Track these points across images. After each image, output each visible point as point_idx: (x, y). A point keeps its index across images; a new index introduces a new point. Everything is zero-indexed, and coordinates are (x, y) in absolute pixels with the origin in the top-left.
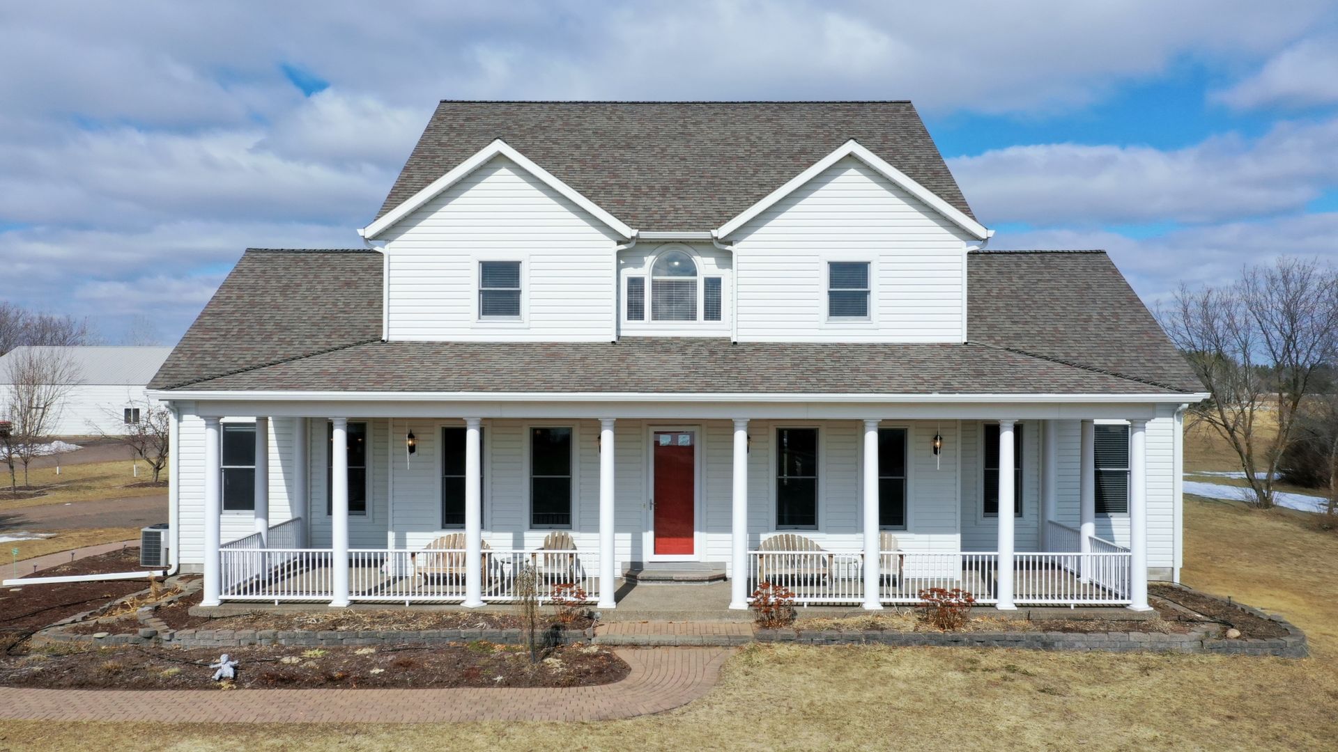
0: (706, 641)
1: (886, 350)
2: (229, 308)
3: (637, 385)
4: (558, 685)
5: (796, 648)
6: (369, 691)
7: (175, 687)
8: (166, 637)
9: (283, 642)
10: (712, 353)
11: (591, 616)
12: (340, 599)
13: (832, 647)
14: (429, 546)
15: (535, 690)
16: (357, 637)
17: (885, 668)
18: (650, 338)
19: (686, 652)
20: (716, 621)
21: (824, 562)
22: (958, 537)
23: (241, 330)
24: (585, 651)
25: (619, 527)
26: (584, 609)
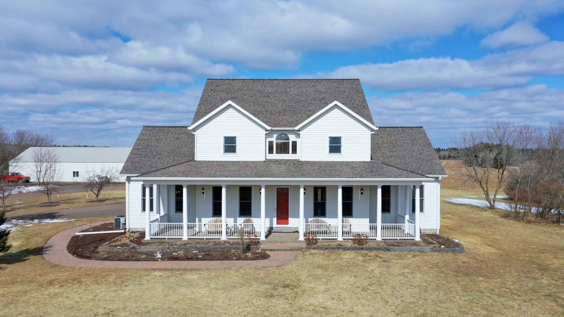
0: (291, 249)
1: (346, 164)
2: (141, 147)
3: (272, 175)
4: (251, 260)
5: (317, 251)
6: (199, 261)
7: (146, 260)
8: (138, 248)
9: (171, 249)
10: (294, 164)
11: (258, 242)
12: (185, 238)
13: (327, 251)
14: (209, 222)
15: (244, 261)
16: (192, 248)
17: (341, 256)
18: (275, 159)
19: (286, 252)
20: (295, 244)
21: (328, 227)
22: (368, 219)
23: (146, 155)
24: (257, 252)
25: (266, 216)
26: (256, 240)
